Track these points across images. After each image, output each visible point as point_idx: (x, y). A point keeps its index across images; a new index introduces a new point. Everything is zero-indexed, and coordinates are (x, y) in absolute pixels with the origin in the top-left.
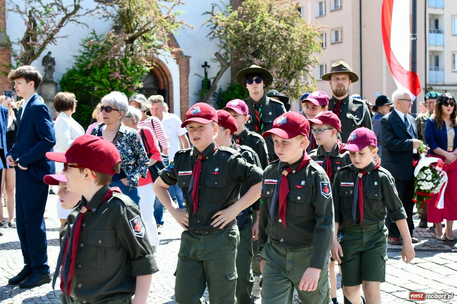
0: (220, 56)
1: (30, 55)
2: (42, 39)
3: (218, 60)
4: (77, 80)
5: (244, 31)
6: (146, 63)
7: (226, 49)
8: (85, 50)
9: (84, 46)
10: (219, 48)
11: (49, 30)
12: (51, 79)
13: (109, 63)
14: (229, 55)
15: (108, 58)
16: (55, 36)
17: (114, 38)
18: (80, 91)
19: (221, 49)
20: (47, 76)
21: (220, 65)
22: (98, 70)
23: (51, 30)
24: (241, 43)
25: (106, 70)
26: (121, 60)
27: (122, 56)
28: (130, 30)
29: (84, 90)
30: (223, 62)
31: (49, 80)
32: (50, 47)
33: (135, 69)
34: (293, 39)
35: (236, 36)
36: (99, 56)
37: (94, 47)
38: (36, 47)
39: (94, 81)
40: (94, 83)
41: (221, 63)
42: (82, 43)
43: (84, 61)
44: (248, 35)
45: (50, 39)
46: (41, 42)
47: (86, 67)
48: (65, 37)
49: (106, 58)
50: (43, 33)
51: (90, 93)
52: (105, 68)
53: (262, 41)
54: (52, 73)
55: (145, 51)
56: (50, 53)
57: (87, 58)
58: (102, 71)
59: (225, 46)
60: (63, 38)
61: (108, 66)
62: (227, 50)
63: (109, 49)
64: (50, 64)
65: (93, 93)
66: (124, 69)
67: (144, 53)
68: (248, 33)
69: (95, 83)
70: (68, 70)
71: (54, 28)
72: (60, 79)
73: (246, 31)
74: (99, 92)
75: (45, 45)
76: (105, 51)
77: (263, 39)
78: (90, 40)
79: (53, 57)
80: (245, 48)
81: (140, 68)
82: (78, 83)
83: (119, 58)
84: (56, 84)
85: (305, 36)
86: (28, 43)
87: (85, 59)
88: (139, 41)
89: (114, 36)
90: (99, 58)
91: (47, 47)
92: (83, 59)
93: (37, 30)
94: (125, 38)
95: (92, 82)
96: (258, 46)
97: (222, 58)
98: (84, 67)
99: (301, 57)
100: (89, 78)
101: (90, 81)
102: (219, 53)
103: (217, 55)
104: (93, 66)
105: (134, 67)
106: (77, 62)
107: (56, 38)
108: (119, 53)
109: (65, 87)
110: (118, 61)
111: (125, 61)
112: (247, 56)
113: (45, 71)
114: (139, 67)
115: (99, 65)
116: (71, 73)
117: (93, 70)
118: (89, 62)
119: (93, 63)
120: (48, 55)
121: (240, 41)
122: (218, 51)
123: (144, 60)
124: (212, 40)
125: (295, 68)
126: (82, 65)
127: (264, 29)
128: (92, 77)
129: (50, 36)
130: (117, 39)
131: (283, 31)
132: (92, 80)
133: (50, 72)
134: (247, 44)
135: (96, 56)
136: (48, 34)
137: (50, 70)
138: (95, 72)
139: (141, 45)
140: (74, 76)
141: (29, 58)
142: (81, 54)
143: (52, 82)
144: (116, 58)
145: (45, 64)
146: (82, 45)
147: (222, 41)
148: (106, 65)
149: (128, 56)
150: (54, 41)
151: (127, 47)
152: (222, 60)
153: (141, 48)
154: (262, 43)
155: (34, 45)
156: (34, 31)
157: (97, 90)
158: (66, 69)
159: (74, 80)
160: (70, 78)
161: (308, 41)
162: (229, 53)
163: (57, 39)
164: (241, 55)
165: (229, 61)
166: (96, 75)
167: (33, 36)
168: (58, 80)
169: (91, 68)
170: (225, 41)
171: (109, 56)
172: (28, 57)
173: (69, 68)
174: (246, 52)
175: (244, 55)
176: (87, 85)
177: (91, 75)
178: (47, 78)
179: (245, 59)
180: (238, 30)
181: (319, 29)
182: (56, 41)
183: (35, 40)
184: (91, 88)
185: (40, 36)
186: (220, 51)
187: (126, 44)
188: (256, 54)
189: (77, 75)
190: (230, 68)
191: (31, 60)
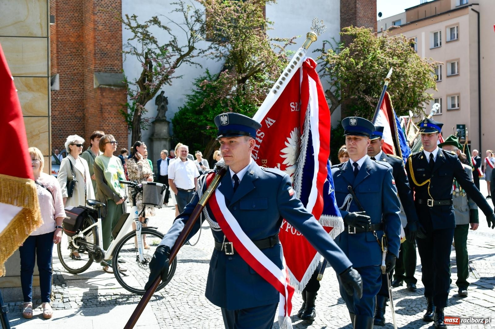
0: (331, 93)
1: (146, 96)
2: (158, 80)
3: (329, 98)
4: (190, 119)
5: (356, 68)
6: (258, 102)
7: (336, 86)
8: (198, 89)
9: (198, 85)
10: (330, 86)
11: (165, 71)
12: (164, 118)
13: (221, 102)
14: (340, 92)
15: (221, 97)
16: (170, 77)
17: (227, 77)
18: (193, 130)
19: (332, 86)
20: (160, 115)
21: (331, 103)
22: (210, 109)
23: (167, 71)
24: (352, 80)
25: (218, 109)
26: (234, 100)
27: (235, 95)
28: (242, 70)
29: (196, 129)
30: (334, 100)
31: (162, 119)
32: (164, 87)
33: (247, 108)
34: (406, 75)
35: (347, 74)
36: (211, 96)
37: (207, 86)
38: (151, 87)
39: (207, 120)
40: (206, 122)
41: (332, 101)
42: (196, 83)
43: (197, 100)
44: (359, 72)
45: (165, 80)
46: (156, 82)
47: (199, 106)
48: (179, 77)
49: (218, 98)
50: (159, 74)
51: (202, 131)
52: (217, 107)
53: (374, 78)
54: (165, 112)
55: (258, 90)
56: (163, 92)
57: (200, 97)
58: (215, 110)
59: (336, 84)
60: (178, 78)
61: (221, 105)
62: (338, 87)
63: (221, 89)
64: (163, 104)
65: (205, 132)
66: (236, 108)
67: (256, 92)
68: (359, 70)
69: (208, 122)
70: (180, 109)
71: (169, 70)
72: (173, 118)
73: (358, 68)
74: (211, 131)
75: (160, 86)
76: (217, 91)
77: (375, 76)
78: (203, 80)
79: (166, 97)
80: (357, 85)
81: (252, 108)
82: (190, 122)
83: (232, 98)
84: (169, 123)
85: (419, 73)
86: (145, 84)
87: (197, 98)
88: (252, 80)
89: (228, 75)
90: (212, 98)
91: (161, 87)
92: (195, 99)
93: (153, 71)
94: (238, 77)
95: (205, 121)
96: (370, 83)
97: (333, 95)
98: (197, 106)
99: (415, 94)
100: (202, 117)
101: (203, 120)
102: (330, 90)
103: (328, 92)
104: (205, 105)
105: (245, 106)
106: (189, 101)
107: (170, 79)
108: (230, 93)
109: (177, 126)
110: (231, 101)
111: (237, 99)
112: (359, 93)
113: (158, 110)
114: (250, 106)
115: (211, 105)
116: (183, 112)
117: (206, 109)
118: (202, 102)
119: (205, 103)
120: (161, 94)
121: (352, 79)
122: (329, 89)
123: (256, 99)
124: (323, 77)
125: (408, 105)
126: (195, 104)
127: (376, 66)
128: (205, 116)
129: (166, 77)
130: (231, 79)
131: (396, 68)
132: (204, 119)
133: (163, 111)
134: (359, 82)
135: (209, 95)
136: (163, 75)
137: (163, 109)
138: (208, 112)
139: (253, 85)
140: (187, 115)
141: (145, 98)
142: (194, 93)
143: (165, 121)
144: (228, 97)
145: (158, 103)
146: (196, 84)
147: (332, 78)
148: (219, 105)
149: (240, 95)
150: (169, 81)
151: (239, 86)
152: (332, 98)
153: (253, 88)
154: (374, 80)
155: (150, 85)
156: (150, 72)
157: (209, 129)
158: (179, 108)
159: (188, 119)
160: (183, 117)
161: (422, 78)
162: (340, 90)
163: (172, 80)
164: (352, 92)
165: (339, 98)
166: (209, 114)
167: (149, 77)
168: (171, 119)
169: (204, 107)
170: (336, 79)
171: (222, 95)
172: (143, 97)
173: (181, 107)
174: (357, 89)
175: (355, 93)
176: (199, 124)
177: (203, 114)
178: (159, 117)
179: (356, 97)
180: (349, 68)
181: (433, 65)
182: (171, 82)
183: (150, 81)
184: (204, 127)
185: (155, 77)
186: (330, 88)
187: (238, 84)
188: (368, 92)
189: (190, 114)
190: (340, 106)
191: (146, 100)
